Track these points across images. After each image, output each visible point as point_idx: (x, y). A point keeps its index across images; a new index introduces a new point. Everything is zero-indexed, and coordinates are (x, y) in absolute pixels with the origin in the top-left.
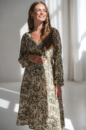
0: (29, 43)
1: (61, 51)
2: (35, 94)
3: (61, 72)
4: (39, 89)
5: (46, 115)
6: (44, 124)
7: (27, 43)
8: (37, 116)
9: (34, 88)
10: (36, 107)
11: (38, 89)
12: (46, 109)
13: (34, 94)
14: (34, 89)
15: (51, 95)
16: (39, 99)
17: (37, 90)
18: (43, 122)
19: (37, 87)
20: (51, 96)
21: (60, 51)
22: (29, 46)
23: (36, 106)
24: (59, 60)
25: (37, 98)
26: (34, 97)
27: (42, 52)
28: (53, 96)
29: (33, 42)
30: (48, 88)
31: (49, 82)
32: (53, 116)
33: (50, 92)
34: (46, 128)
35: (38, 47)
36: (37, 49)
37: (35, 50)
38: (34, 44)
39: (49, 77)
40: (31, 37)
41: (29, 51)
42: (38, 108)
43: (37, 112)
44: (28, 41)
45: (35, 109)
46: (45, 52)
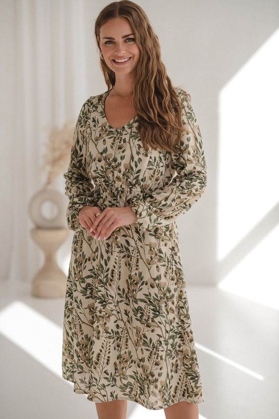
0: (93, 132)
4: (113, 276)
5: (127, 351)
6: (118, 379)
7: (88, 131)
8: (103, 360)
9: (97, 274)
10: (99, 332)
11: (109, 275)
12: (128, 333)
15: (143, 297)
16: (109, 307)
17: (107, 280)
18: (117, 374)
19: (108, 270)
20: (142, 300)
22: (91, 139)
23: (101, 328)
25: (104, 306)
26: (98, 301)
27: (122, 158)
28: (150, 301)
29: (103, 126)
30: (133, 273)
31: (139, 257)
32: (142, 360)
33: (141, 289)
34: (124, 391)
35: (114, 141)
36: (112, 147)
37: (104, 151)
38: (106, 131)
39: (140, 240)
40: (101, 113)
41: (89, 154)
42: (109, 334)
43: (103, 347)
44: (92, 124)
45: (98, 338)
46: (132, 158)
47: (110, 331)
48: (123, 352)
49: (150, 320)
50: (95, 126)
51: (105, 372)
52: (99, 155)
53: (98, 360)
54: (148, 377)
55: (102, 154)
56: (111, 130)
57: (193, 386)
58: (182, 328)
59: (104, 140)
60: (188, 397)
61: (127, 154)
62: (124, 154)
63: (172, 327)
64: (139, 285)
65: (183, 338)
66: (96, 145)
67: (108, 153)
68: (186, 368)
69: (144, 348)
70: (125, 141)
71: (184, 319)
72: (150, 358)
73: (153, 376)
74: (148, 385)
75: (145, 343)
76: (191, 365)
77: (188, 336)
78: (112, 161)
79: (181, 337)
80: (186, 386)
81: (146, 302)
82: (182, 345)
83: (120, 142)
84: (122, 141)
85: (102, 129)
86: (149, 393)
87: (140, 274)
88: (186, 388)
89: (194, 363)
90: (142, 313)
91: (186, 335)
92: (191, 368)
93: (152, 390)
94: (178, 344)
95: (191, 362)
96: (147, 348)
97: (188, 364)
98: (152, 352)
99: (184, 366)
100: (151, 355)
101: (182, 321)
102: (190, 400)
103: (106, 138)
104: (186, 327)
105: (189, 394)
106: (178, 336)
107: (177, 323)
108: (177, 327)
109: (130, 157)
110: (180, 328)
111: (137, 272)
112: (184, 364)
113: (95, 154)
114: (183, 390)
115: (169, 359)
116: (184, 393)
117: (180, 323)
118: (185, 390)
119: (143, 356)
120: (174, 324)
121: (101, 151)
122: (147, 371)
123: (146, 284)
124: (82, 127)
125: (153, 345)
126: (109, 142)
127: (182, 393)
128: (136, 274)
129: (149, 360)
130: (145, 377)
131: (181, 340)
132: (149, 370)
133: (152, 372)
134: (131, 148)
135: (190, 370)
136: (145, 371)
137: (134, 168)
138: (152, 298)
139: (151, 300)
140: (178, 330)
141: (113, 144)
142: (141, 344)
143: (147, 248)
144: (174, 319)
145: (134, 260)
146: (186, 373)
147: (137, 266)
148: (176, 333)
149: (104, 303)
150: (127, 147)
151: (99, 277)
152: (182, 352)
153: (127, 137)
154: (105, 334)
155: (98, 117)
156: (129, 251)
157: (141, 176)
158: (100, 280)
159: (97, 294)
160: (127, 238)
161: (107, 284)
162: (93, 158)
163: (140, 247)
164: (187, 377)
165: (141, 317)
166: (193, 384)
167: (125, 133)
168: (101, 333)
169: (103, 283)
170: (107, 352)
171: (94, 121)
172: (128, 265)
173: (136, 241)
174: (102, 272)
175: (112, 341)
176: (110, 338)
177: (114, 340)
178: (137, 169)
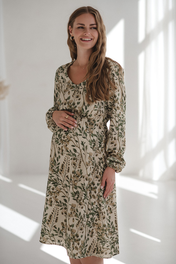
2: (53, 178)
4: (62, 168)
6: (64, 234)
7: (60, 85)
8: (53, 219)
9: (52, 165)
10: (52, 202)
11: (60, 168)
16: (59, 187)
17: (58, 171)
18: (64, 231)
19: (59, 164)
22: (62, 90)
23: (53, 200)
24: (117, 122)
25: (56, 186)
26: (52, 183)
27: (78, 103)
29: (69, 83)
31: (81, 160)
32: (72, 226)
33: (80, 180)
35: (75, 93)
36: (73, 96)
37: (68, 98)
38: (70, 86)
39: (83, 149)
40: (65, 74)
41: (59, 99)
42: (58, 204)
43: (54, 211)
44: (62, 80)
45: (51, 205)
46: (84, 104)
47: (59, 201)
49: (82, 200)
50: (64, 82)
51: (54, 226)
52: (65, 101)
53: (50, 219)
54: (74, 237)
55: (66, 100)
57: (101, 247)
58: (99, 209)
59: (69, 92)
60: (97, 253)
61: (82, 101)
62: (79, 101)
63: (93, 208)
64: (79, 177)
65: (99, 215)
66: (64, 95)
67: (70, 100)
68: (98, 235)
69: (75, 218)
71: (101, 204)
73: (78, 236)
74: (73, 243)
75: (76, 215)
76: (102, 234)
77: (103, 215)
78: (72, 105)
79: (98, 215)
80: (96, 246)
81: (81, 189)
82: (98, 220)
83: (78, 94)
84: (79, 93)
85: (68, 85)
86: (73, 248)
87: (81, 171)
88: (96, 248)
89: (103, 232)
90: (78, 195)
91: (101, 214)
92: (102, 235)
93: (75, 246)
94: (95, 219)
95: (102, 231)
96: (77, 218)
97: (100, 232)
98: (80, 221)
99: (97, 233)
100: (78, 223)
101: (100, 205)
102: (98, 255)
103: (70, 90)
104: (102, 209)
105: (98, 251)
106: (96, 214)
107: (97, 206)
108: (96, 208)
109: (83, 103)
110: (98, 209)
111: (79, 169)
112: (98, 233)
113: (63, 100)
114: (94, 249)
115: (88, 227)
116: (94, 250)
117: (98, 206)
118: (95, 249)
119: (73, 223)
120: (95, 206)
121: (66, 98)
122: (74, 233)
123: (83, 178)
124: (56, 82)
125: (81, 217)
126: (72, 93)
127: (93, 250)
128: (78, 170)
129: (77, 226)
130: (72, 237)
131: (97, 217)
132: (76, 233)
133: (78, 234)
134: (83, 97)
135: (101, 236)
136: (73, 233)
137: (85, 110)
138: (85, 187)
139: (85, 188)
140: (96, 210)
143: (88, 155)
144: (95, 202)
145: (78, 162)
146: (98, 238)
147: (80, 165)
148: (95, 211)
149: (56, 184)
150: (81, 96)
151: (53, 168)
152: (97, 224)
153: (82, 90)
154: (55, 203)
155: (64, 77)
156: (75, 156)
157: (89, 114)
158: (54, 170)
159: (51, 178)
160: (75, 148)
161: (58, 173)
162: (62, 102)
163: (82, 154)
164: (98, 241)
165: (77, 198)
166: (101, 246)
167: (80, 87)
168: (53, 203)
169: (55, 172)
170: (56, 214)
171: (62, 78)
172: (74, 164)
173: (81, 150)
174: (55, 165)
175: (60, 208)
176: (58, 205)
177: (61, 207)
178: (87, 110)
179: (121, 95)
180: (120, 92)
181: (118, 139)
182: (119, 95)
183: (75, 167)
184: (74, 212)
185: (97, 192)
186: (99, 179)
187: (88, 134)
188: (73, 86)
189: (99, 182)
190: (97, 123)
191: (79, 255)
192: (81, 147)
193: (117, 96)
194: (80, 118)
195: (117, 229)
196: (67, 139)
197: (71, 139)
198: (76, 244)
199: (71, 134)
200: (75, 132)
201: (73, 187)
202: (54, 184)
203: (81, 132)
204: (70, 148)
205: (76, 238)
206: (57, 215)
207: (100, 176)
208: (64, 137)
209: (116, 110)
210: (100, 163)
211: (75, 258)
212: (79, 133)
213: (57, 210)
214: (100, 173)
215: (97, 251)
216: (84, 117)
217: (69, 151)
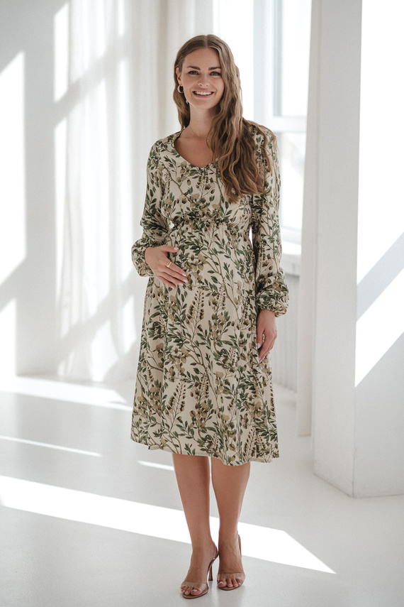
0: (171, 172)
1: (277, 197)
2: (175, 332)
3: (270, 268)
4: (191, 313)
5: (207, 400)
6: (196, 431)
7: (164, 172)
8: (177, 405)
9: (173, 309)
10: (174, 374)
11: (187, 313)
12: (209, 379)
13: (172, 330)
14: (173, 314)
15: (229, 339)
16: (186, 346)
17: (184, 318)
18: (195, 426)
19: (185, 306)
20: (227, 343)
21: (272, 200)
22: (172, 180)
23: (176, 370)
24: (270, 228)
25: (181, 346)
26: (173, 340)
27: (212, 199)
28: (235, 344)
29: (183, 166)
30: (219, 313)
31: (226, 296)
32: (222, 410)
33: (227, 330)
34: (202, 446)
35: (200, 181)
36: (198, 187)
37: (189, 191)
38: (188, 171)
39: (228, 277)
40: (172, 152)
41: (169, 195)
42: (184, 377)
43: (177, 391)
44: (166, 164)
45: (173, 380)
46: (222, 199)
47: (185, 373)
48: (202, 401)
50: (171, 166)
51: (178, 419)
52: (183, 196)
53: (171, 404)
54: (226, 429)
55: (186, 194)
56: (194, 168)
58: (255, 378)
59: (188, 181)
60: (257, 456)
61: (217, 194)
62: (213, 195)
63: (242, 376)
65: (255, 389)
66: (179, 186)
67: (193, 193)
69: (224, 395)
70: (212, 181)
71: (257, 369)
72: (231, 406)
73: (232, 426)
74: (227, 438)
75: (226, 390)
76: (263, 419)
78: (199, 202)
79: (253, 388)
80: (255, 444)
81: (231, 345)
82: (253, 397)
83: (207, 182)
85: (183, 169)
86: (227, 446)
87: (226, 314)
88: (255, 446)
90: (226, 357)
91: (259, 387)
92: (263, 423)
93: (230, 443)
94: (248, 396)
95: (262, 416)
96: (229, 395)
97: (260, 418)
98: (233, 400)
99: (255, 421)
100: (232, 404)
101: (255, 371)
103: (190, 178)
104: (259, 378)
106: (250, 387)
107: (249, 373)
109: (219, 198)
110: (251, 379)
112: (255, 419)
113: (177, 195)
114: (252, 449)
115: (238, 410)
116: (253, 452)
117: (252, 373)
118: (254, 448)
119: (223, 405)
120: (245, 373)
121: (185, 191)
122: (226, 421)
123: (233, 325)
124: (152, 168)
125: (235, 392)
126: (194, 182)
127: (251, 452)
128: (222, 314)
129: (229, 409)
130: (224, 429)
131: (253, 392)
132: (229, 420)
133: (232, 423)
134: (219, 188)
135: (261, 425)
136: (224, 421)
137: (224, 209)
140: (249, 379)
141: (199, 184)
142: (221, 391)
143: (236, 287)
144: (245, 366)
145: (221, 298)
146: (257, 429)
147: (224, 305)
148: (247, 382)
149: (181, 342)
150: (215, 187)
151: (176, 314)
152: (253, 405)
153: (214, 177)
154: (180, 376)
155: (171, 157)
156: (216, 288)
157: (231, 216)
158: (177, 317)
159: (172, 332)
160: (214, 275)
161: (185, 321)
162: (175, 199)
163: (226, 285)
164: (257, 434)
165: (224, 361)
166: (264, 441)
167: (209, 172)
168: (176, 376)
169: (179, 320)
170: (182, 396)
171: (167, 160)
172: (213, 303)
173: (223, 278)
174: (179, 308)
175: (188, 385)
176: (185, 380)
177: (190, 384)
178: (228, 210)
179: (274, 181)
180: (274, 177)
181: (274, 258)
182: (272, 181)
183: (216, 308)
184: (221, 385)
185: (248, 349)
186: (249, 326)
187: (232, 251)
188: (194, 170)
189: (250, 332)
190: (241, 231)
191: (237, 459)
192: (224, 272)
193: (270, 185)
194: (216, 225)
195: (274, 415)
196: (199, 261)
197: (207, 260)
198: (230, 440)
199: (206, 252)
200: (211, 248)
201: (215, 343)
202: (178, 342)
203: (221, 248)
204: (205, 275)
205: (230, 429)
206: (184, 398)
207: (250, 321)
208: (192, 259)
209: (268, 208)
210: (249, 300)
211: (231, 465)
212: (218, 249)
213: (183, 389)
214: (250, 316)
215: (258, 451)
216: (222, 222)
217: (203, 281)
